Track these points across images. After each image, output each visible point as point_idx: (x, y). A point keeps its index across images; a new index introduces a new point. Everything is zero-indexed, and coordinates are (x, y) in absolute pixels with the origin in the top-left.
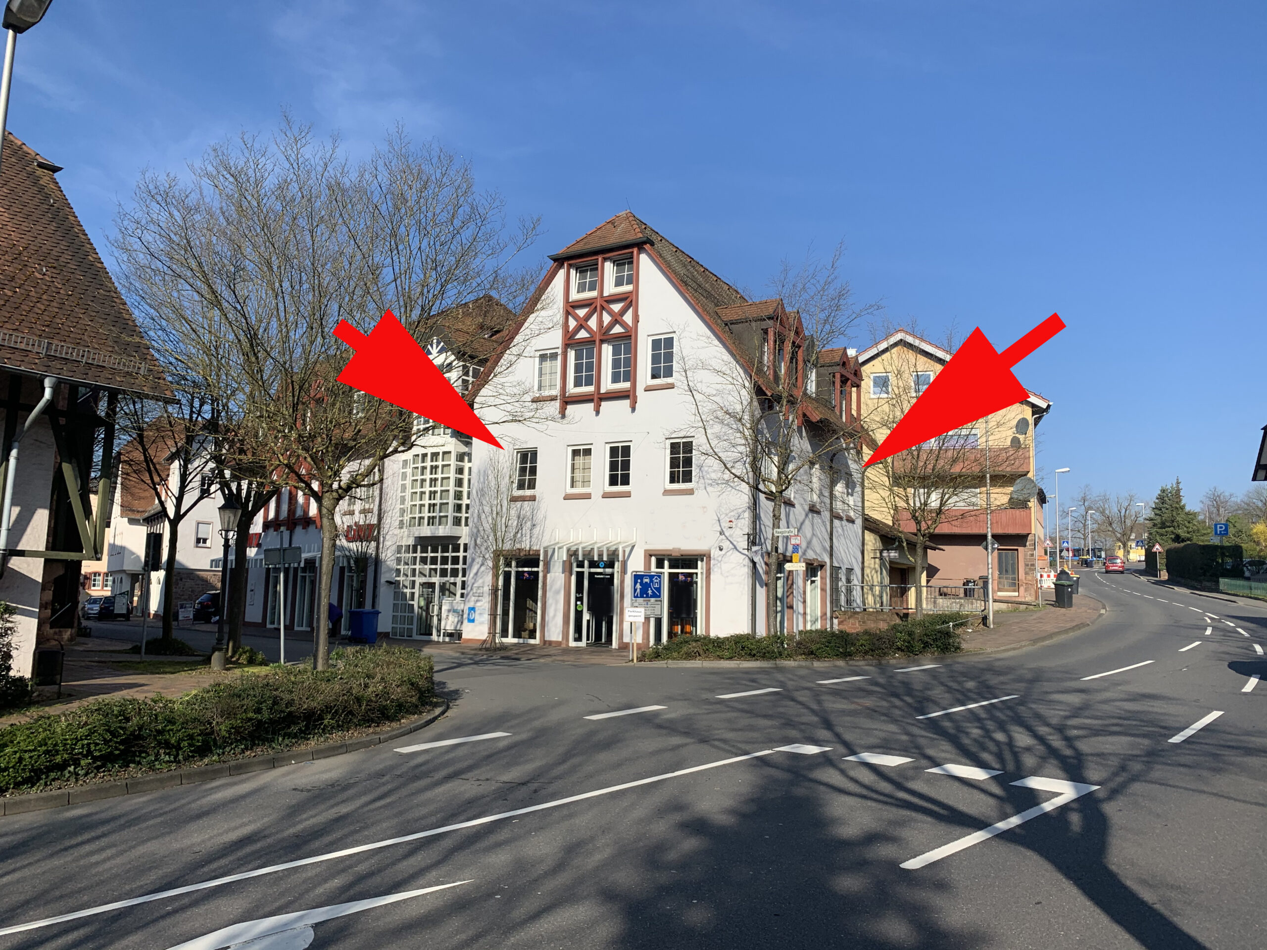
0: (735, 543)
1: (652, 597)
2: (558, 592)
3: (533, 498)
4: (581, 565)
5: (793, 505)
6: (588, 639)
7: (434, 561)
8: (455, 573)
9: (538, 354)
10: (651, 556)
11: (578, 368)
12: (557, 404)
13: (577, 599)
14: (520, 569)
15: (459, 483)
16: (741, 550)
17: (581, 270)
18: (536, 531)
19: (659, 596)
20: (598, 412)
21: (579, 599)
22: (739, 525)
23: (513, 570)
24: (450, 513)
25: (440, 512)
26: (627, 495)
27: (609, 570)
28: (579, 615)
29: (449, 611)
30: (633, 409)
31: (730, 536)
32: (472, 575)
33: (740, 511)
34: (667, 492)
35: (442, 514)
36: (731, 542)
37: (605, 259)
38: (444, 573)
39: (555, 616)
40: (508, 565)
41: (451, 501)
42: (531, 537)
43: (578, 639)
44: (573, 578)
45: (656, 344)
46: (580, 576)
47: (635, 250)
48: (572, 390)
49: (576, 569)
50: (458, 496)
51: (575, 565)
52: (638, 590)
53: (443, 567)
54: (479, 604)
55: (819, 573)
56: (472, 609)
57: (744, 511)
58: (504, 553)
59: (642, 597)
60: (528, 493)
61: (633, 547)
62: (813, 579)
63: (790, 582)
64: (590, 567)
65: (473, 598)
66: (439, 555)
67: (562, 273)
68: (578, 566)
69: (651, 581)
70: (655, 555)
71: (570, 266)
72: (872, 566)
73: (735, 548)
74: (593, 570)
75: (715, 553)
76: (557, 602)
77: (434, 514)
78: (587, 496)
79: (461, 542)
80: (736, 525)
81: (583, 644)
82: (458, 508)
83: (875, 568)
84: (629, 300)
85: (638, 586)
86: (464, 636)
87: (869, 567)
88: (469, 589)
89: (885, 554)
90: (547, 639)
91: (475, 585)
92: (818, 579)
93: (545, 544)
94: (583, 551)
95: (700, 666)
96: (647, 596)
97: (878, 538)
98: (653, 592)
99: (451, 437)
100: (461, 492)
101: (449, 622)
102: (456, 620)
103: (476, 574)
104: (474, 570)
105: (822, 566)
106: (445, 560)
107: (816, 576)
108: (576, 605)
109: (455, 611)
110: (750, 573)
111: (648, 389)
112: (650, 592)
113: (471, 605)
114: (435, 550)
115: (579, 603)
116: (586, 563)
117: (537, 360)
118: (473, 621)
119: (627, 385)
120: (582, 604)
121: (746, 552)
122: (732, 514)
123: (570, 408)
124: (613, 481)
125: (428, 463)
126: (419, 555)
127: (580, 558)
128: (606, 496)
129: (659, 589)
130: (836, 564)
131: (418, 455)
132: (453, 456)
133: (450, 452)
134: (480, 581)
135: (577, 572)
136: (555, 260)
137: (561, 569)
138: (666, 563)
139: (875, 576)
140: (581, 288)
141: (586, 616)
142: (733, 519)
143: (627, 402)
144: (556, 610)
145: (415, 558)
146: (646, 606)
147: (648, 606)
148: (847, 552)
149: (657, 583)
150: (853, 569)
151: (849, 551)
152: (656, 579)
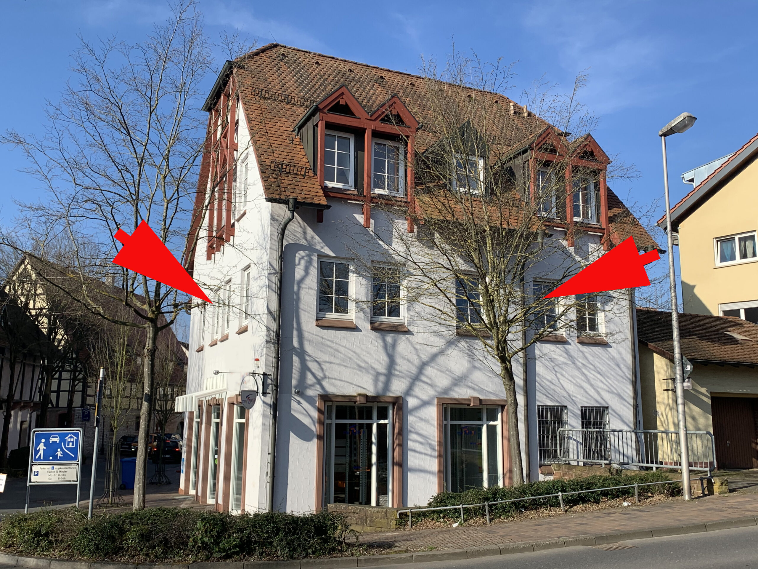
3: (203, 348)
5: (408, 332)
10: (233, 404)
13: (216, 453)
19: (75, 459)
22: (261, 363)
26: (228, 337)
28: (216, 469)
44: (212, 430)
46: (218, 427)
49: (215, 420)
51: (213, 415)
52: (41, 452)
55: (499, 416)
62: (492, 423)
68: (216, 417)
69: (63, 440)
72: (666, 402)
78: (217, 342)
85: (42, 447)
87: (664, 404)
92: (499, 423)
96: (55, 458)
98: (64, 453)
105: (502, 406)
107: (495, 419)
108: (214, 459)
110: (269, 424)
111: (238, 219)
112: (59, 453)
115: (216, 456)
122: (260, 350)
128: (222, 340)
142: (260, 358)
146: (51, 470)
147: (55, 470)
148: (586, 386)
149: (73, 442)
150: (607, 408)
151: (591, 385)
152: (71, 437)
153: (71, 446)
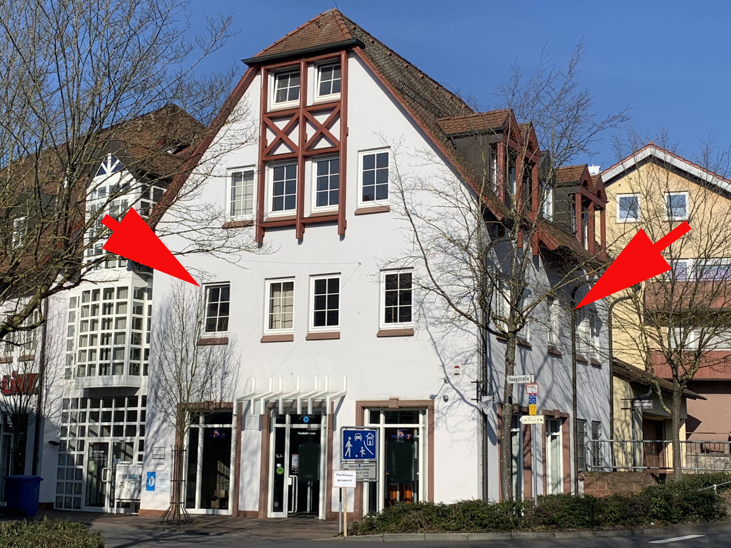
0: (462, 392)
1: (365, 457)
2: (254, 453)
3: (224, 341)
4: (281, 420)
5: (529, 348)
6: (290, 509)
7: (107, 417)
8: (131, 430)
9: (230, 173)
10: (364, 408)
11: (277, 189)
12: (253, 231)
13: (277, 461)
14: (209, 426)
15: (137, 324)
16: (469, 401)
17: (281, 76)
18: (229, 379)
19: (374, 457)
20: (300, 240)
21: (279, 460)
22: (467, 371)
23: (201, 427)
24: (126, 359)
25: (114, 358)
26: (336, 336)
27: (314, 426)
28: (279, 479)
29: (124, 477)
30: (342, 236)
31: (457, 384)
32: (151, 434)
33: (468, 354)
34: (382, 334)
35: (116, 361)
36: (458, 392)
37: (308, 64)
38: (118, 431)
39: (250, 482)
40: (195, 420)
41: (127, 345)
42: (222, 387)
43: (278, 508)
44: (273, 435)
45: (368, 161)
46: (280, 433)
47: (343, 54)
48: (270, 214)
49: (275, 425)
50: (136, 339)
51: (274, 420)
52: (349, 450)
53: (117, 424)
54: (160, 468)
55: (561, 427)
56: (152, 474)
57: (473, 355)
58: (190, 406)
59: (353, 457)
60: (219, 335)
61: (343, 398)
62: (554, 434)
63: (527, 438)
64: (292, 422)
65: (153, 461)
66: (113, 409)
67: (258, 80)
68: (278, 422)
69: (364, 438)
70: (368, 408)
71: (268, 72)
72: (623, 418)
73: (463, 398)
74: (296, 426)
75: (438, 404)
76: (253, 465)
77: (107, 362)
78: (289, 339)
79: (140, 394)
80: (463, 371)
81: (284, 514)
82: (136, 354)
83: (626, 421)
84: (336, 111)
85: (349, 445)
86: (141, 507)
87: (620, 420)
88: (148, 450)
89: (637, 404)
90: (241, 508)
91: (156, 445)
92: (560, 433)
93: (239, 396)
94: (284, 403)
95: (422, 539)
96: (360, 457)
97: (629, 385)
98: (366, 451)
99: (128, 270)
100: (139, 335)
101: (125, 490)
102: (133, 487)
103: (157, 432)
104: (154, 428)
105: (564, 419)
106: (119, 416)
107: (557, 430)
108: (276, 468)
109: (131, 477)
110: (481, 428)
111: (358, 213)
112: (362, 451)
113: (151, 469)
114: (107, 404)
115: (279, 465)
116: (288, 417)
117: (230, 180)
118: (153, 488)
119: (334, 208)
120: (283, 466)
121: (475, 403)
122: (459, 358)
123: (268, 236)
124: (319, 321)
125: (101, 301)
126: (88, 410)
127: (281, 412)
128: (311, 337)
129: (373, 448)
130: (580, 416)
131: (88, 292)
132: (130, 292)
133: (126, 288)
134: (162, 441)
135: (277, 429)
136: (250, 63)
137: (257, 426)
138: (382, 417)
139: (626, 431)
140: (281, 97)
141: (288, 481)
142: (460, 365)
143: (334, 229)
144: (252, 475)
145: (85, 413)
146: (358, 468)
147: (361, 468)
148: (593, 402)
149: (371, 440)
150: (600, 422)
151: (595, 401)
152: (370, 436)
153: (370, 444)
